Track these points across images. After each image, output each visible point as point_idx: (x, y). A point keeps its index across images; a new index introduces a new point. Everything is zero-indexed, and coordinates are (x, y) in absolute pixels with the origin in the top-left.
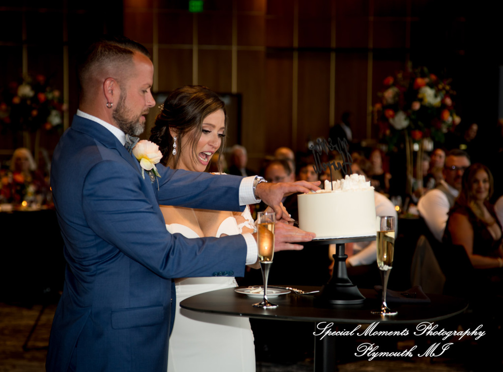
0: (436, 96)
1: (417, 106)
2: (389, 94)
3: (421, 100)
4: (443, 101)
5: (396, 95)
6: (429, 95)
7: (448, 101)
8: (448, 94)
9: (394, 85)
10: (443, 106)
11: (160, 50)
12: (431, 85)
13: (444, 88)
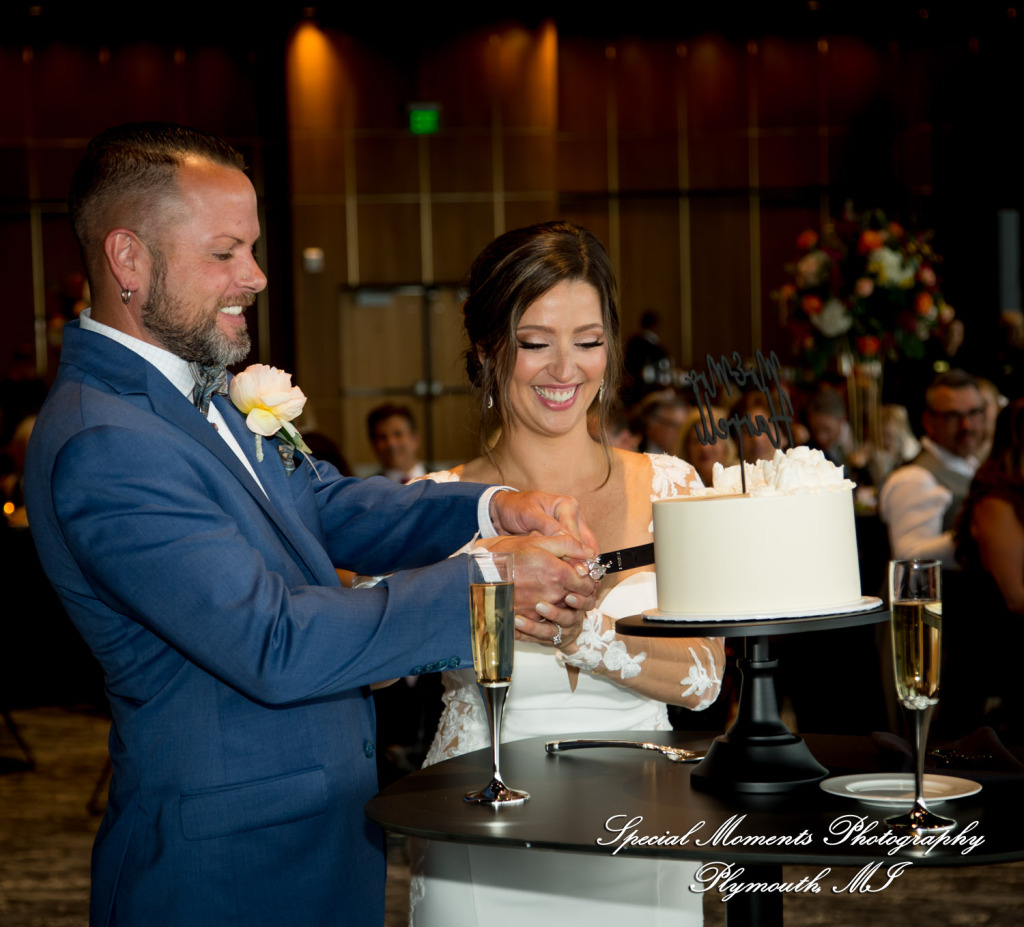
0: (903, 266)
1: (866, 288)
2: (810, 266)
3: (874, 276)
4: (917, 277)
5: (825, 267)
6: (890, 266)
7: (929, 276)
8: (926, 262)
9: (819, 246)
10: (919, 286)
11: (360, 208)
12: (893, 245)
13: (919, 251)
